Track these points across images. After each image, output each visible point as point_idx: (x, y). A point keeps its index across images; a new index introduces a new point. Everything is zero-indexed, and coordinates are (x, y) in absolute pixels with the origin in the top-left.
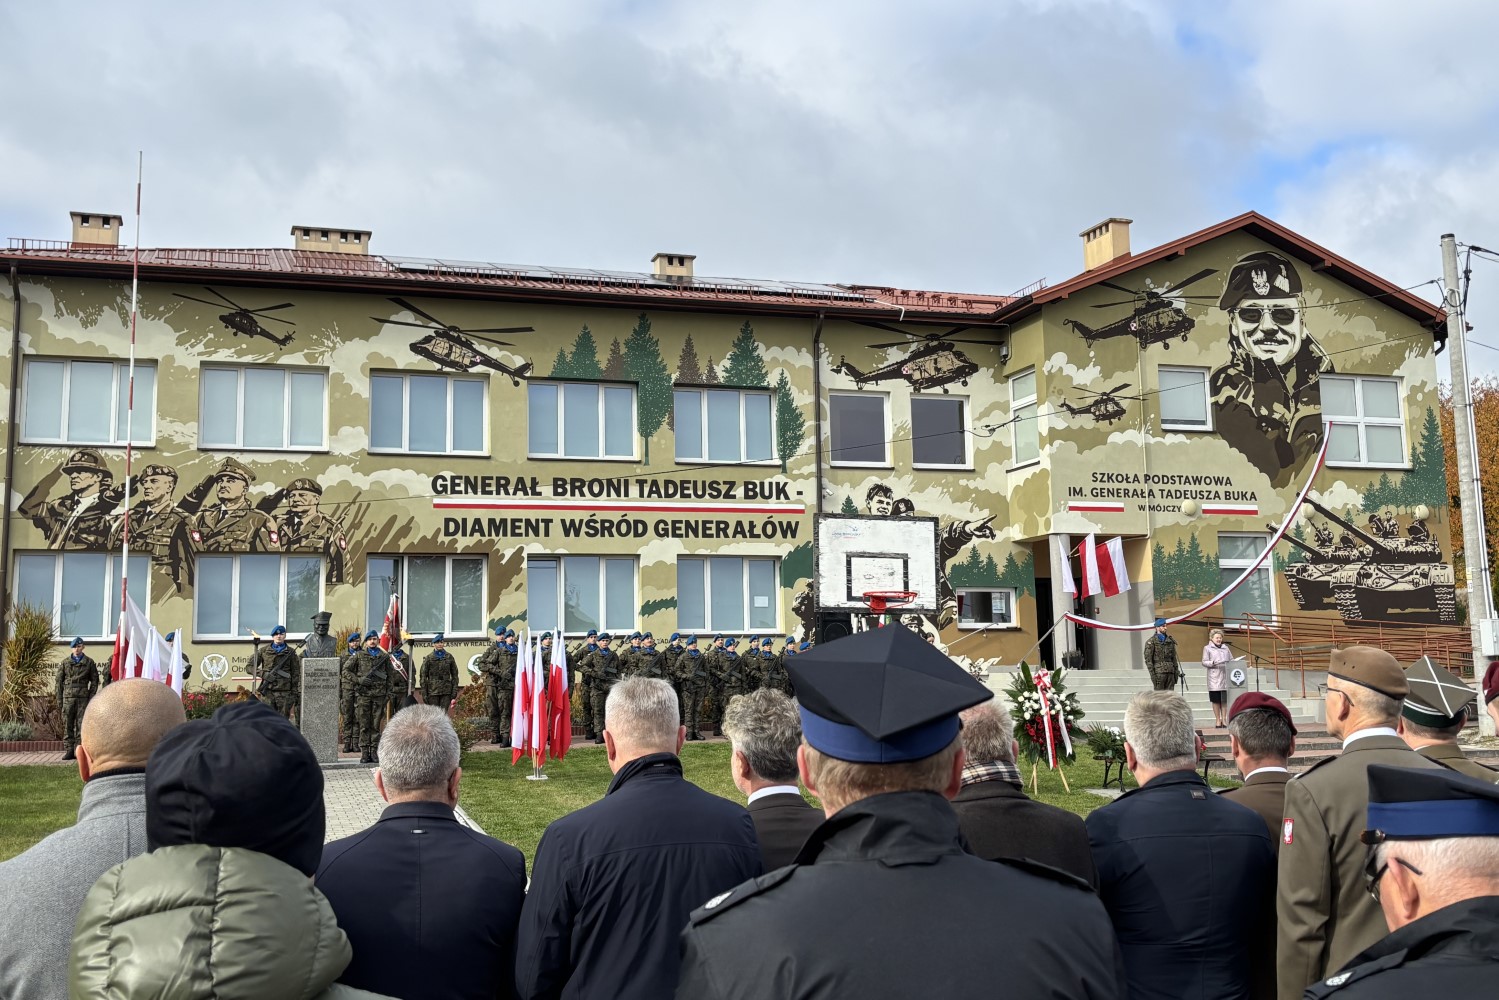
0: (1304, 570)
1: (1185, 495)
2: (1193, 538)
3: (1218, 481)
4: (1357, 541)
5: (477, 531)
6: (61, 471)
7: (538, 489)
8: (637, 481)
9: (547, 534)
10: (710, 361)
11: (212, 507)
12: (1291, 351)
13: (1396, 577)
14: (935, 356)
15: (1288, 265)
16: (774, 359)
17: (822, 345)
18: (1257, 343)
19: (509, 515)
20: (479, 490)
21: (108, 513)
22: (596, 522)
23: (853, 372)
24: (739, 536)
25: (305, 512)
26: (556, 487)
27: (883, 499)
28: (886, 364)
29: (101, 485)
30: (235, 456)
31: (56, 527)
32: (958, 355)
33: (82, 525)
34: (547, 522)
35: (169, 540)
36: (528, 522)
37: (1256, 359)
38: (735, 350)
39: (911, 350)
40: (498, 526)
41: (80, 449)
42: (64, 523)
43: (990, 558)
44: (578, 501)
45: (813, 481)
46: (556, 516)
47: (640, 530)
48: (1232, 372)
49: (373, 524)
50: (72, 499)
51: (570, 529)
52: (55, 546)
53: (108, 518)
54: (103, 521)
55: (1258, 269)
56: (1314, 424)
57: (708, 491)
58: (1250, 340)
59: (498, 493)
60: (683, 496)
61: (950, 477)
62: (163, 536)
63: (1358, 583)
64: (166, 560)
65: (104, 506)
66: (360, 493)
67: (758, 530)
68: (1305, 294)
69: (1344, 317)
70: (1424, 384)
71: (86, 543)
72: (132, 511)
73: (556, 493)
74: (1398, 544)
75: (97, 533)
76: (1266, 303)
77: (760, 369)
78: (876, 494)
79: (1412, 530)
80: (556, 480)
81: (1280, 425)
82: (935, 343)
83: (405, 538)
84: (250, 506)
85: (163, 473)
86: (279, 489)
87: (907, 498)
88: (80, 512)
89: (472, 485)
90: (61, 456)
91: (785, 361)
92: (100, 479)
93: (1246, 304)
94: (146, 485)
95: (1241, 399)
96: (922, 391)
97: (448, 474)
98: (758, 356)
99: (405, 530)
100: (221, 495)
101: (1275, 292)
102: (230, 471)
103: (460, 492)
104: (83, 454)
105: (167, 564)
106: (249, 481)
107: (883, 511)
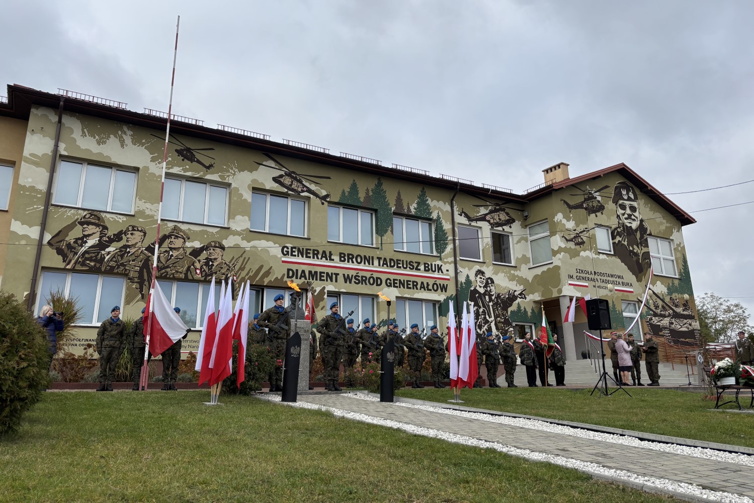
0: (651, 319)
1: (608, 282)
2: (613, 302)
3: (619, 277)
4: (667, 307)
5: (303, 277)
6: (77, 223)
7: (332, 257)
8: (378, 258)
9: (336, 281)
10: (408, 203)
11: (164, 252)
12: (637, 224)
13: (681, 324)
14: (498, 213)
15: (632, 188)
16: (435, 206)
17: (454, 202)
18: (626, 219)
19: (319, 269)
20: (305, 256)
21: (104, 250)
22: (359, 277)
23: (467, 216)
24: (422, 289)
25: (215, 259)
26: (341, 257)
27: (481, 277)
28: (480, 214)
29: (101, 234)
30: (179, 225)
31: (71, 255)
32: (507, 214)
33: (87, 256)
34: (337, 275)
35: (139, 268)
36: (327, 274)
37: (626, 225)
38: (419, 200)
39: (489, 209)
40: (313, 275)
41: (90, 212)
42: (76, 253)
43: (525, 308)
44: (350, 265)
45: (453, 265)
46: (341, 272)
47: (379, 283)
48: (619, 230)
49: (251, 269)
50: (82, 240)
51: (347, 279)
52: (69, 267)
53: (103, 252)
54: (100, 254)
55: (624, 188)
56: (647, 255)
57: (409, 266)
58: (624, 217)
59: (314, 258)
60: (398, 267)
61: (507, 269)
62: (135, 266)
63: (670, 327)
64: (136, 280)
65: (101, 246)
66: (245, 252)
67: (430, 287)
68: (639, 201)
69: (652, 212)
70: (680, 243)
71: (89, 266)
72: (118, 250)
73: (341, 261)
74: (680, 310)
75: (96, 261)
76: (627, 203)
77: (429, 210)
78: (478, 274)
79: (684, 305)
80: (341, 254)
81: (636, 254)
82: (498, 207)
83: (267, 277)
84: (186, 253)
85: (138, 230)
86: (202, 245)
87: (491, 277)
88: (87, 248)
89: (301, 253)
90: (78, 214)
91: (439, 207)
92: (100, 230)
93: (621, 202)
94: (128, 236)
95: (623, 242)
96: (494, 228)
97: (289, 245)
98: (428, 204)
99: (268, 273)
100: (170, 246)
101: (629, 199)
102: (175, 233)
103: (295, 256)
104: (92, 215)
105: (136, 282)
106: (186, 239)
107: (482, 282)
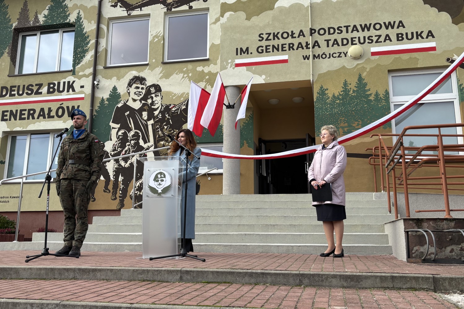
3: (390, 26)
10: (36, 13)
16: (75, 5)
24: (41, 118)
27: (139, 85)
38: (52, 3)
45: (90, 78)
57: (26, 91)
61: (190, 66)
67: (53, 113)
77: (65, 12)
78: (134, 83)
87: (156, 83)
91: (82, 5)
98: (65, 5)
107: (139, 94)
